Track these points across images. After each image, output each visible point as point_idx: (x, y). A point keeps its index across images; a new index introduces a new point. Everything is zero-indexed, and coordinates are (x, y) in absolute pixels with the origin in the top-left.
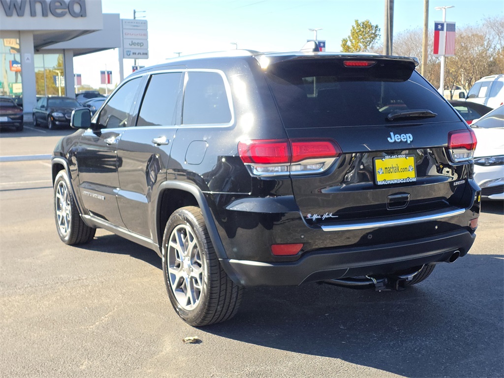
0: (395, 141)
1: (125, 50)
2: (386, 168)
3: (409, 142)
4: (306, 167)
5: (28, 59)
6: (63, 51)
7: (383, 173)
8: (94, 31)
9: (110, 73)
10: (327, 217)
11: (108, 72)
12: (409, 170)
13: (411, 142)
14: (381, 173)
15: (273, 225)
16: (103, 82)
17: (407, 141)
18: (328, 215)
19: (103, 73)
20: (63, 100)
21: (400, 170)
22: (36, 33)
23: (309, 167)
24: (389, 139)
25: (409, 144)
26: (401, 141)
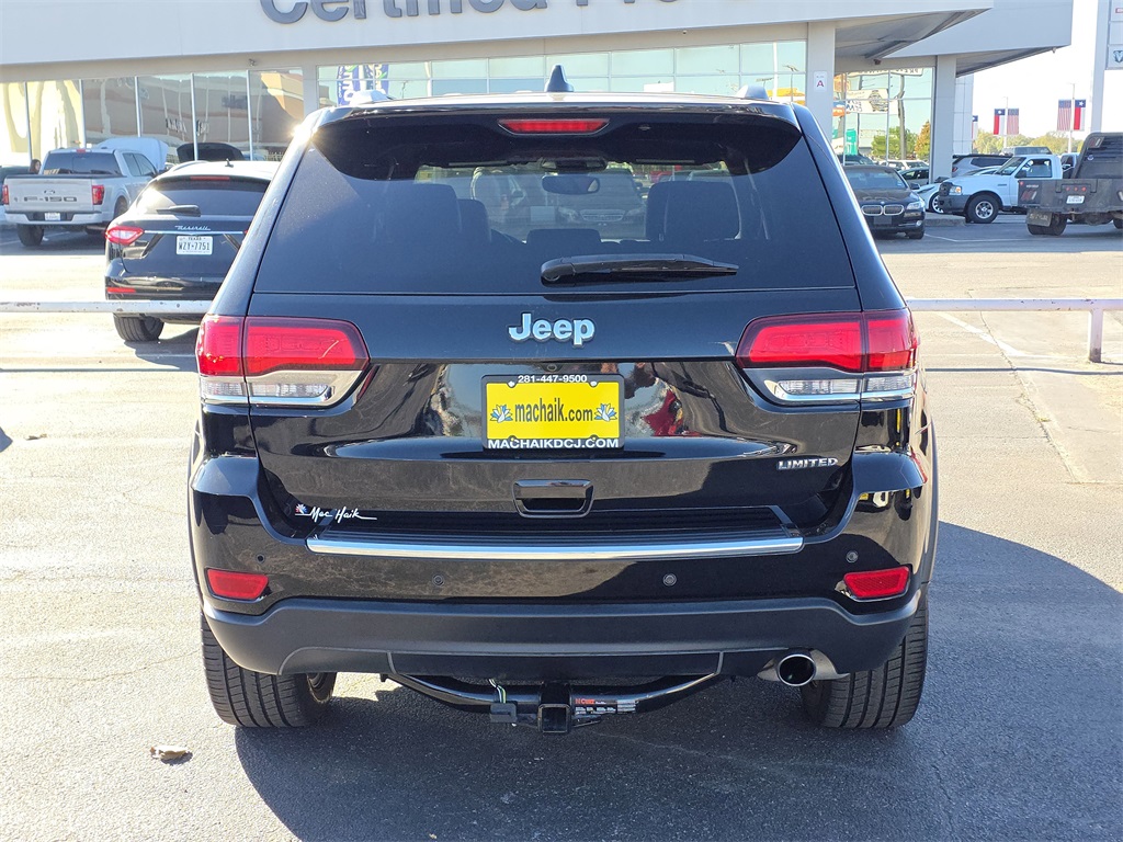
0: (532, 339)
1: (1111, 50)
2: (519, 407)
3: (578, 342)
4: (304, 390)
5: (821, 83)
6: (934, 61)
7: (510, 419)
8: (972, 13)
9: (1080, 105)
10: (347, 516)
11: (1077, 102)
12: (598, 418)
13: (585, 342)
14: (502, 418)
15: (227, 522)
16: (1062, 125)
17: (571, 340)
18: (348, 511)
19: (1064, 104)
20: (867, 175)
21: (565, 414)
22: (842, 26)
23: (309, 389)
24: (513, 332)
25: (578, 348)
26: (553, 339)
